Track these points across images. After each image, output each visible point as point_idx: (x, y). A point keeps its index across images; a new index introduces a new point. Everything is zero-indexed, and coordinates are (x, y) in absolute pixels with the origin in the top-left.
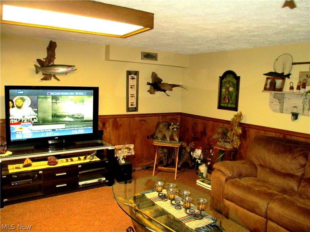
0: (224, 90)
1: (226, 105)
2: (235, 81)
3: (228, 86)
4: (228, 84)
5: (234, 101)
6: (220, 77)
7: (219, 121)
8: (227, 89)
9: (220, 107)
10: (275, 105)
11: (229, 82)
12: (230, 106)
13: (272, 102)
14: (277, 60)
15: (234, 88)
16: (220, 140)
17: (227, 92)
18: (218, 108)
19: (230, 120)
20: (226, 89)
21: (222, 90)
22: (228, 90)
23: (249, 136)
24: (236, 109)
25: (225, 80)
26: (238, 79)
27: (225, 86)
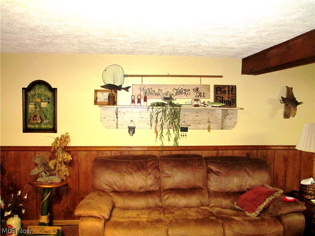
0: (31, 106)
1: (37, 126)
2: (50, 94)
3: (39, 100)
4: (38, 98)
5: (51, 120)
6: (23, 89)
7: (27, 149)
8: (37, 105)
9: (26, 130)
10: (108, 120)
11: (40, 96)
12: (43, 126)
13: (105, 118)
14: (106, 70)
15: (49, 103)
16: (43, 174)
17: (38, 109)
18: (24, 132)
19: (51, 145)
20: (35, 104)
21: (29, 106)
22: (40, 106)
23: (77, 161)
24: (54, 130)
25: (32, 92)
26: (54, 91)
27: (32, 100)
